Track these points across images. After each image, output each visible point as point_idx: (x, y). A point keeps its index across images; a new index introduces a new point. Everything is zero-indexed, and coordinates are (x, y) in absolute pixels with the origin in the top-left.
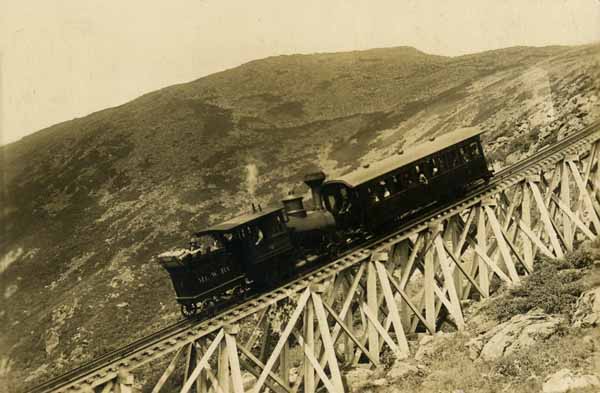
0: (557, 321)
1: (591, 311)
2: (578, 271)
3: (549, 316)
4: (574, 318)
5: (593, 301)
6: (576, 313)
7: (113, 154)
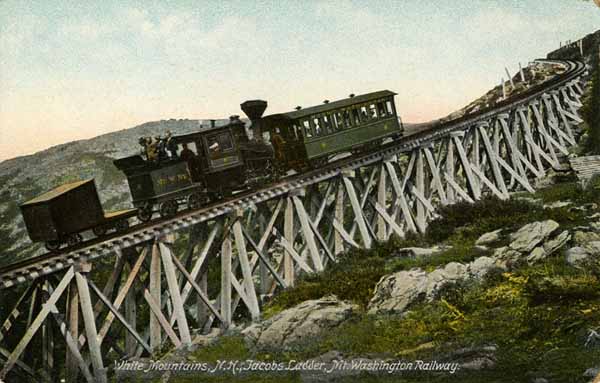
0: (348, 307)
1: (389, 296)
2: (381, 259)
3: (343, 303)
4: (370, 304)
5: (392, 286)
6: (372, 300)
7: (23, 194)
